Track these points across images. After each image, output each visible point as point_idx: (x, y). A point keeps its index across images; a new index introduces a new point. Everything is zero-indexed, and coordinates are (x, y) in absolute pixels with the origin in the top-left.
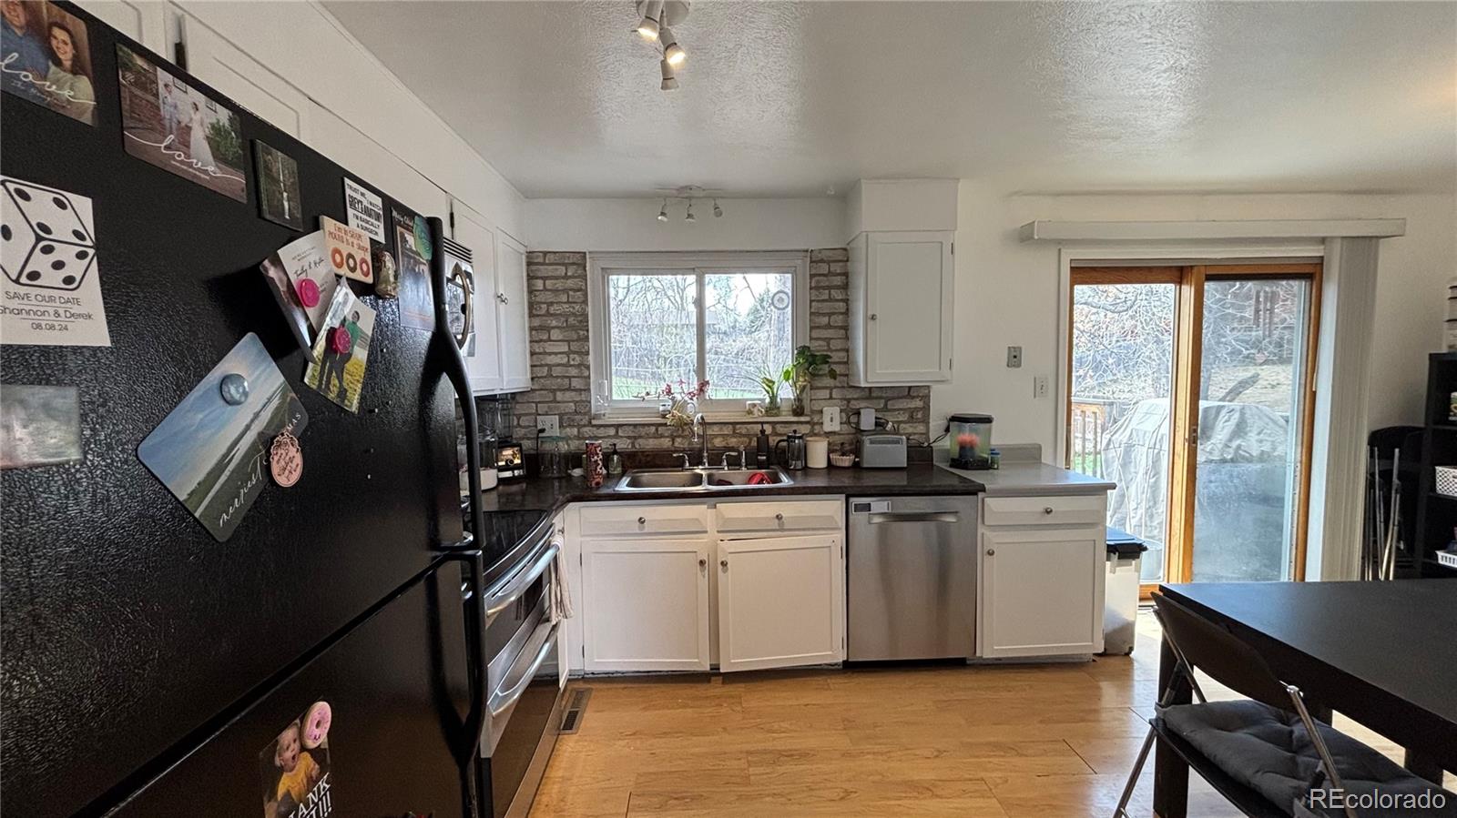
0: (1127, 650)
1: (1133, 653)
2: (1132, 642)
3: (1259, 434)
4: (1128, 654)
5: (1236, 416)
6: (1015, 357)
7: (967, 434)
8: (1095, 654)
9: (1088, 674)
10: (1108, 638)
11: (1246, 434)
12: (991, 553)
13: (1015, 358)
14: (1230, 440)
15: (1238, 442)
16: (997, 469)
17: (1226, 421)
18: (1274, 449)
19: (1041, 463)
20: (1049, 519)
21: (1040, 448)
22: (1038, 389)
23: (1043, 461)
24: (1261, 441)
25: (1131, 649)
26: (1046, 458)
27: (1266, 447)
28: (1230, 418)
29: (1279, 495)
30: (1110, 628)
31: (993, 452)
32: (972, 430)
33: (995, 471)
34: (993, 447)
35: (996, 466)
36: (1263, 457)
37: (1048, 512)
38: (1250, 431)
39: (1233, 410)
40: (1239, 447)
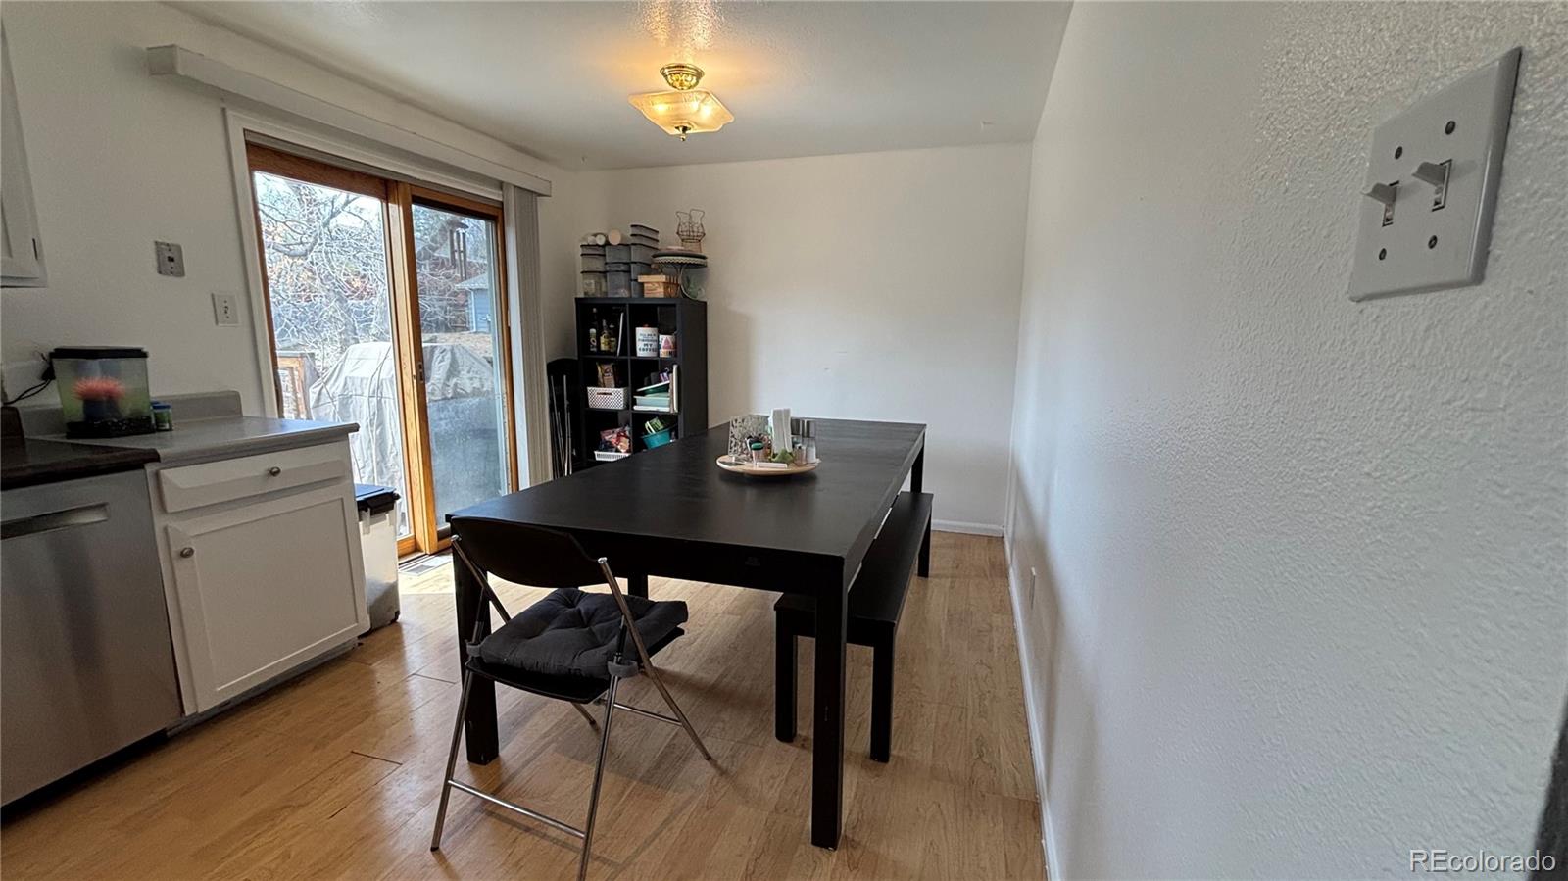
0: (393, 617)
1: (400, 617)
2: (397, 605)
3: (469, 372)
4: (394, 621)
5: (449, 355)
6: (171, 259)
7: (97, 379)
8: (360, 637)
9: (356, 661)
10: (374, 611)
11: (459, 372)
12: (186, 554)
13: (170, 261)
14: (448, 379)
15: (454, 380)
16: (170, 430)
17: (441, 361)
18: (483, 386)
19: (242, 416)
20: (276, 484)
21: (236, 397)
22: (220, 310)
23: (244, 414)
24: (471, 379)
25: (397, 613)
26: (249, 409)
27: (477, 384)
28: (443, 357)
29: (493, 428)
30: (373, 598)
31: (156, 406)
32: (105, 372)
33: (168, 434)
34: (154, 400)
35: (167, 427)
36: (476, 392)
37: (274, 473)
38: (463, 370)
39: (444, 350)
40: (456, 385)
